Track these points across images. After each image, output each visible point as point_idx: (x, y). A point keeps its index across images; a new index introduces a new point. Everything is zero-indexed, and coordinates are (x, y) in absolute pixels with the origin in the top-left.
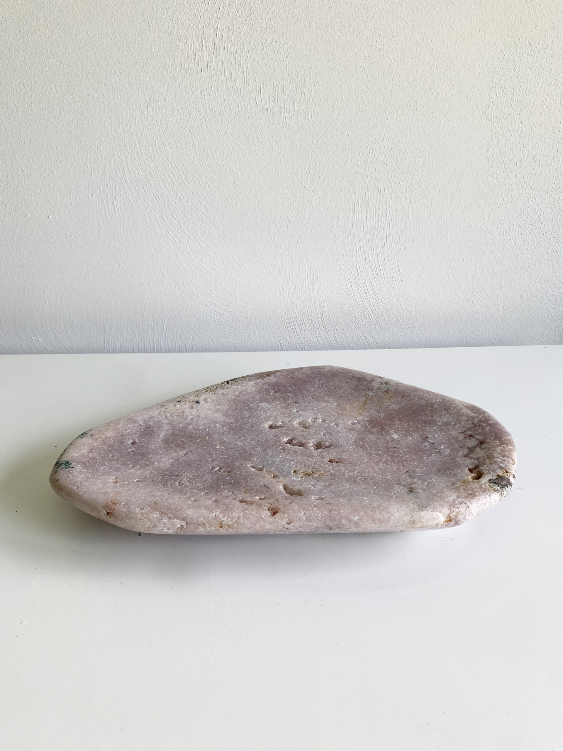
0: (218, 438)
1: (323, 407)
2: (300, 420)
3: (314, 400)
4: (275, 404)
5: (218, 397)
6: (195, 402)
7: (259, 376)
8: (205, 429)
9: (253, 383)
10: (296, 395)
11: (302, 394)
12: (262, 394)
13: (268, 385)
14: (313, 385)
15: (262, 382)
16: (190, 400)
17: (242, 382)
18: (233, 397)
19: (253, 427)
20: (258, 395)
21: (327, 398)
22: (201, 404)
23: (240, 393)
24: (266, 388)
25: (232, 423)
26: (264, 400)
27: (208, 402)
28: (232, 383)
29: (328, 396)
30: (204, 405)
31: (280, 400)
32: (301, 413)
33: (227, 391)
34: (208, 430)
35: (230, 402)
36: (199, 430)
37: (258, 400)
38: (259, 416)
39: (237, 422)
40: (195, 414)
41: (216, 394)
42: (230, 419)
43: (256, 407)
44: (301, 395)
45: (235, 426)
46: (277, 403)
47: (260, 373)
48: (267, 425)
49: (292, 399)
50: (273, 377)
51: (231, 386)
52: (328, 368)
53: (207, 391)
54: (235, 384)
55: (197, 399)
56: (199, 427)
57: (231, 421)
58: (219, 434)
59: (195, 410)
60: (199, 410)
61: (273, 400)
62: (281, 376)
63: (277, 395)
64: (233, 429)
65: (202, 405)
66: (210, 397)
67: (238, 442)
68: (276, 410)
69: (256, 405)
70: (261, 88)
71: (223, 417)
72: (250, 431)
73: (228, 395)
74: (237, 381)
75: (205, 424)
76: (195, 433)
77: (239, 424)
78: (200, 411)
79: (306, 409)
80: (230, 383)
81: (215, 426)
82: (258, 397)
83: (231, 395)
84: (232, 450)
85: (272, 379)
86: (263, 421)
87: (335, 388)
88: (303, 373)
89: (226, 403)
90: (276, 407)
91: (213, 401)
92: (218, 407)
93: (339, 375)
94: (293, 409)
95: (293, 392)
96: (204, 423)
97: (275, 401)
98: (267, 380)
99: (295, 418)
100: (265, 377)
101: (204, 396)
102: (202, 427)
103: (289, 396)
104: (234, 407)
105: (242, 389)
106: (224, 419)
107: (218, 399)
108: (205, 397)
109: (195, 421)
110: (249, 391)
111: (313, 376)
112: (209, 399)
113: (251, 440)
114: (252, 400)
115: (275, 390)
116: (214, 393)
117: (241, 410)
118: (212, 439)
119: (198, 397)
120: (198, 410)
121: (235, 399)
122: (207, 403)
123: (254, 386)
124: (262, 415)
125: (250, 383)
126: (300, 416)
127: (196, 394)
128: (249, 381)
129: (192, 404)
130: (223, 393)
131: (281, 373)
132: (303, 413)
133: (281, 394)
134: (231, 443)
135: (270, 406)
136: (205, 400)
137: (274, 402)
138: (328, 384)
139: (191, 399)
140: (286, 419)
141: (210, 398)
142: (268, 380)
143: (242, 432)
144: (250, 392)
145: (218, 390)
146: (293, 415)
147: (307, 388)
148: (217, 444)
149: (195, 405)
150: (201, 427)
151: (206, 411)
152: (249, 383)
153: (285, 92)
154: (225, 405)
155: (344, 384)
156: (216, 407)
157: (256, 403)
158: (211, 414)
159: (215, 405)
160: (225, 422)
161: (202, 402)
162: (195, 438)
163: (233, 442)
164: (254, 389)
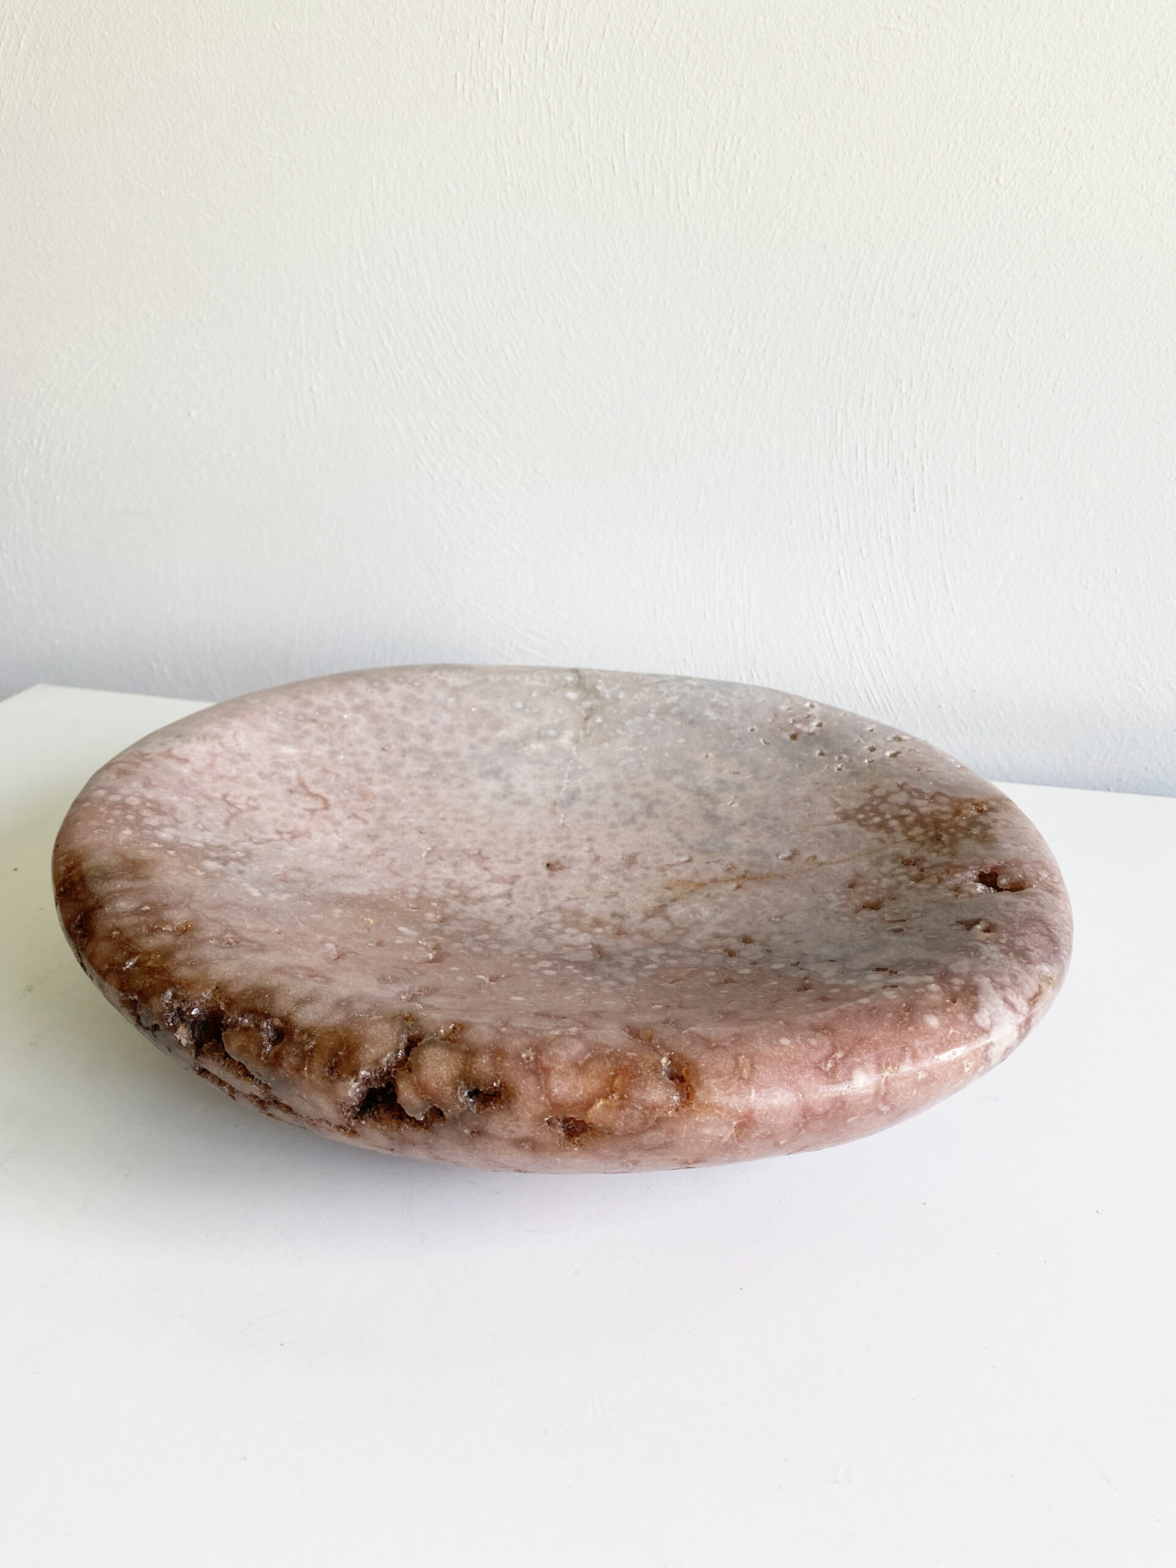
70: (627, 135)
153: (678, 144)
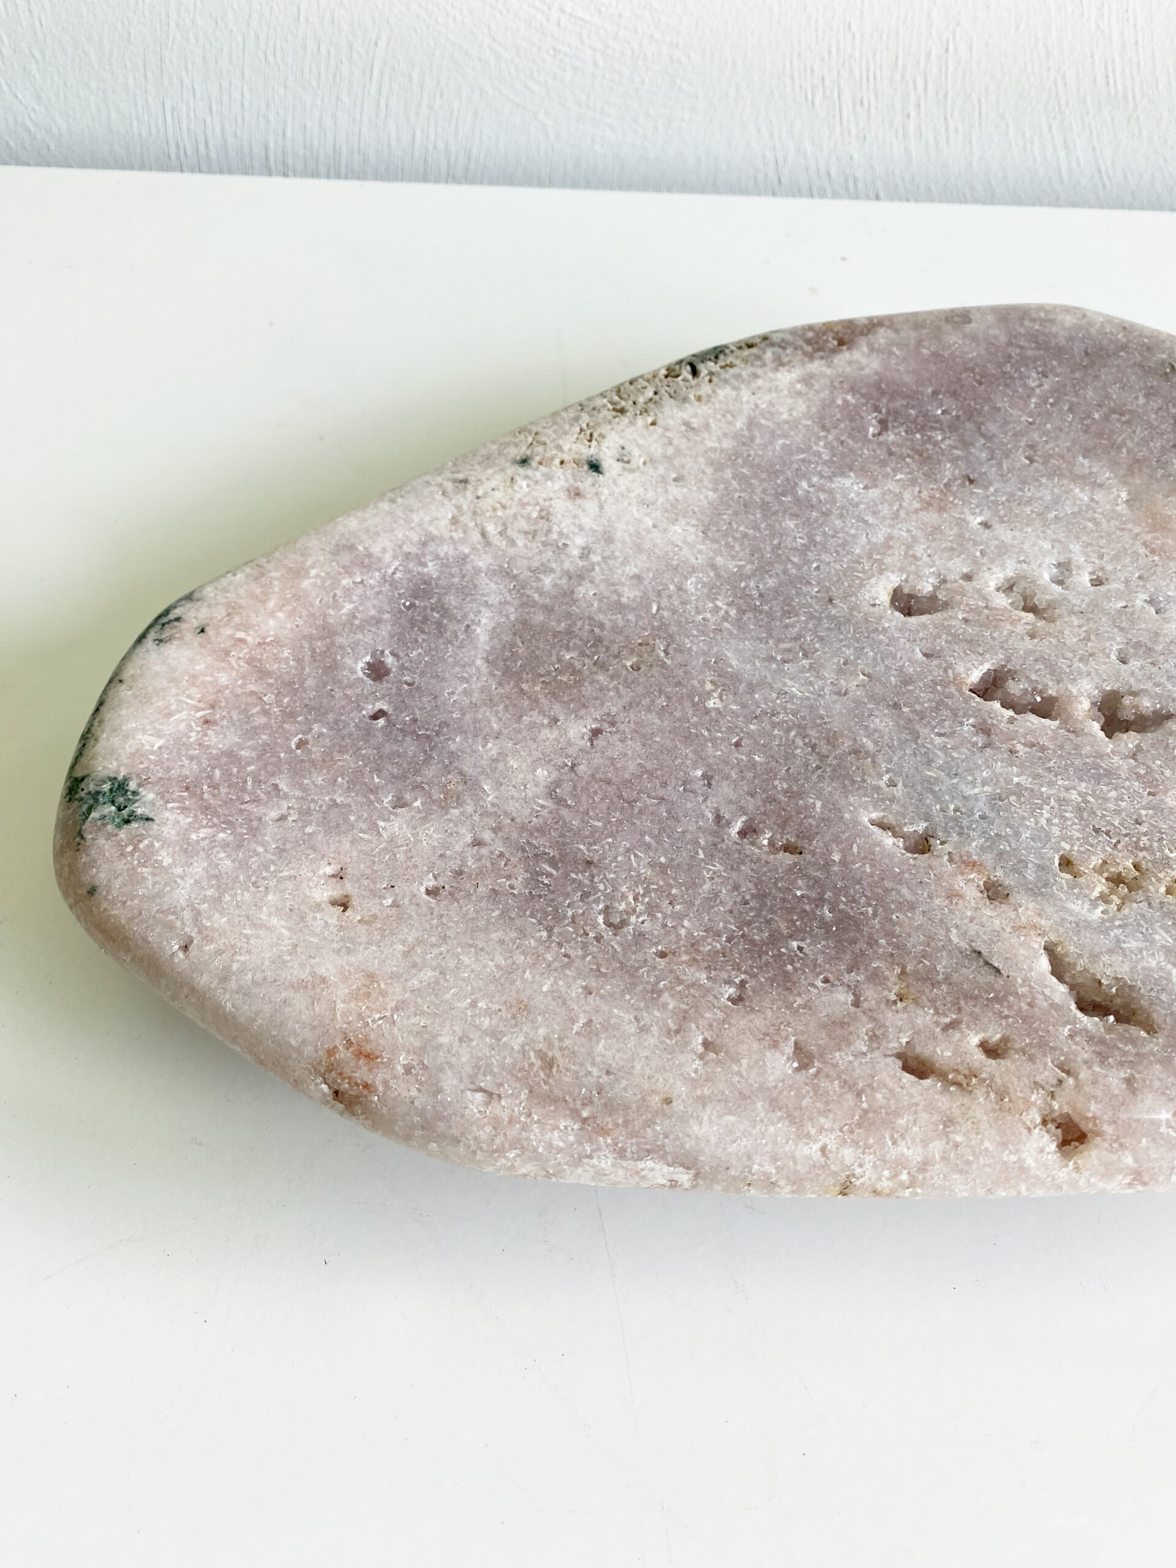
0: (705, 654)
1: (1081, 510)
2: (1010, 573)
3: (1037, 470)
4: (891, 486)
5: (670, 443)
6: (586, 467)
7: (808, 342)
8: (644, 604)
9: (794, 375)
10: (966, 444)
11: (984, 436)
12: (834, 432)
13: (853, 390)
14: (1020, 398)
15: (829, 371)
16: (566, 457)
17: (750, 370)
18: (727, 444)
19: (831, 600)
20: (819, 438)
21: (1086, 462)
22: (607, 475)
23: (751, 424)
24: (845, 401)
25: (741, 575)
26: (847, 460)
27: (633, 465)
28: (711, 374)
29: (1087, 453)
30: (621, 481)
31: (907, 464)
32: (1003, 533)
33: (700, 412)
34: (654, 608)
35: (719, 467)
36: (619, 607)
37: (825, 463)
38: (844, 544)
39: (762, 571)
40: (595, 527)
41: (659, 430)
42: (733, 557)
43: (822, 496)
44: (983, 441)
45: (761, 595)
46: (899, 477)
47: (811, 328)
48: (881, 590)
49: (955, 460)
50: (865, 349)
51: (714, 391)
52: (1069, 320)
53: (622, 411)
54: (726, 381)
55: (592, 451)
56: (620, 595)
57: (740, 567)
58: (704, 633)
59: (591, 506)
60: (606, 507)
61: (883, 463)
62: (894, 349)
63: (891, 437)
64: (755, 609)
65: (615, 482)
66: (641, 442)
67: (789, 683)
68: (902, 514)
69: (822, 489)
71: (703, 543)
72: (826, 624)
73: (706, 435)
74: (731, 366)
75: (637, 578)
76: (608, 625)
77: (771, 582)
78: (610, 510)
79: (1016, 516)
80: (703, 369)
81: (680, 589)
82: (820, 447)
83: (720, 433)
84: (774, 725)
85: (864, 361)
86: (864, 572)
87: (1106, 418)
88: (973, 337)
89: (703, 472)
90: (899, 497)
91: (651, 461)
92: (675, 491)
93: (1116, 355)
94: (966, 510)
95: (953, 428)
96: (636, 571)
97: (889, 470)
98: (843, 360)
99: (985, 560)
100: (834, 351)
101: (617, 439)
102: (631, 595)
103: (936, 444)
104: (737, 495)
105: (757, 406)
106: (711, 554)
107: (670, 451)
108: (621, 442)
109: (599, 564)
110: (785, 416)
111: (1014, 352)
112: (636, 452)
113: (840, 672)
114: (803, 461)
115: (880, 412)
116: (650, 420)
117: (765, 506)
118: (679, 658)
119: (594, 443)
120: (601, 507)
121: (737, 455)
122: (631, 471)
123: (799, 394)
124: (854, 536)
125: (786, 377)
126: (1003, 550)
127: (584, 426)
128: (776, 369)
129: (574, 476)
130: (687, 424)
131: (890, 334)
132: (1014, 538)
133: (907, 432)
134: (762, 684)
135: (874, 493)
136: (623, 459)
137: (886, 476)
138: (1076, 394)
139: (566, 448)
140: (950, 564)
141: (639, 446)
142: (850, 363)
143: (793, 626)
144: (786, 422)
145: (667, 410)
146: (975, 543)
147: (999, 409)
148: (709, 686)
149: (588, 480)
150: (629, 594)
151: (634, 510)
152: (779, 375)
154: (701, 480)
155: (1141, 401)
156: (666, 492)
157: (822, 477)
158: (655, 526)
159: (663, 479)
160: (713, 566)
161: (609, 463)
162: (615, 649)
163: (769, 680)
164: (801, 406)
